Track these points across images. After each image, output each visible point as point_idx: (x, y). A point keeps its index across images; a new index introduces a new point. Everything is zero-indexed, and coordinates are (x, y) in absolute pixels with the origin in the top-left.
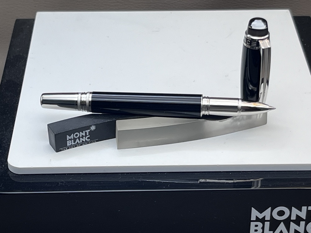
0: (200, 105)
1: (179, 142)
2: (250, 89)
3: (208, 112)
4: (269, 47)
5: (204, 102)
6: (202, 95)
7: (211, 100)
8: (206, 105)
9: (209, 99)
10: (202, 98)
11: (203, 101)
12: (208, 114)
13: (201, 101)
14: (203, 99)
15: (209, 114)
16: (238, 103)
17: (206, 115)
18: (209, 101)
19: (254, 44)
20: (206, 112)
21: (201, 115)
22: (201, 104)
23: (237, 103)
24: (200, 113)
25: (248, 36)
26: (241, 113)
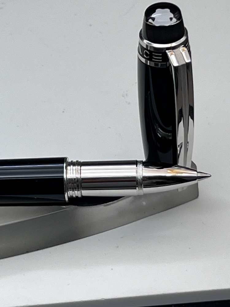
0: (62, 179)
1: (27, 252)
2: (160, 136)
3: (79, 192)
4: (188, 61)
5: (71, 173)
6: (66, 158)
7: (83, 168)
8: (75, 179)
9: (79, 167)
10: (65, 165)
11: (69, 171)
12: (80, 196)
13: (63, 173)
14: (69, 168)
15: (82, 196)
16: (137, 172)
17: (77, 197)
18: (80, 170)
19: (158, 58)
20: (76, 192)
21: (67, 199)
22: (65, 177)
23: (135, 170)
24: (64, 194)
25: (146, 41)
26: (144, 189)
